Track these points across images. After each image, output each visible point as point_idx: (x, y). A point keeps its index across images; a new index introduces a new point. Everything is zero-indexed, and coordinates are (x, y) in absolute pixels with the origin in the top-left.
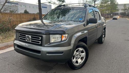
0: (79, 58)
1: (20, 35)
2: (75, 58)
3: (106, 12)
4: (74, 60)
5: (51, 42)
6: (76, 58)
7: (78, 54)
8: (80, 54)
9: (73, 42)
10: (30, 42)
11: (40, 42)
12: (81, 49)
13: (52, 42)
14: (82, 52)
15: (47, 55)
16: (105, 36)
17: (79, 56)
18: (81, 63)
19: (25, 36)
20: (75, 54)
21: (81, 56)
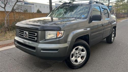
0: (79, 57)
1: (20, 31)
2: (74, 57)
3: (122, 12)
4: (73, 59)
5: (46, 39)
6: (76, 57)
7: (77, 52)
8: (80, 53)
9: (69, 39)
10: (28, 38)
11: (36, 38)
12: (81, 48)
13: (48, 38)
14: (83, 51)
15: (42, 51)
16: (115, 36)
17: (78, 55)
18: (81, 62)
19: (23, 32)
20: (74, 52)
21: (81, 55)
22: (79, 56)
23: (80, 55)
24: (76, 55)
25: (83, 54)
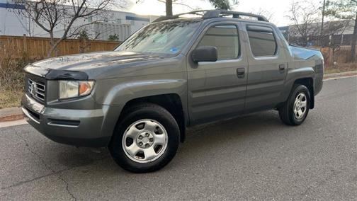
0: (147, 146)
2: (134, 144)
5: (61, 97)
6: (140, 144)
7: (143, 134)
9: (108, 100)
10: (36, 96)
11: (44, 96)
12: (151, 123)
13: (65, 97)
14: (158, 132)
15: (49, 124)
17: (146, 141)
18: (154, 159)
20: (135, 133)
21: (155, 142)
22: (148, 142)
23: (151, 140)
24: (139, 141)
25: (159, 138)
